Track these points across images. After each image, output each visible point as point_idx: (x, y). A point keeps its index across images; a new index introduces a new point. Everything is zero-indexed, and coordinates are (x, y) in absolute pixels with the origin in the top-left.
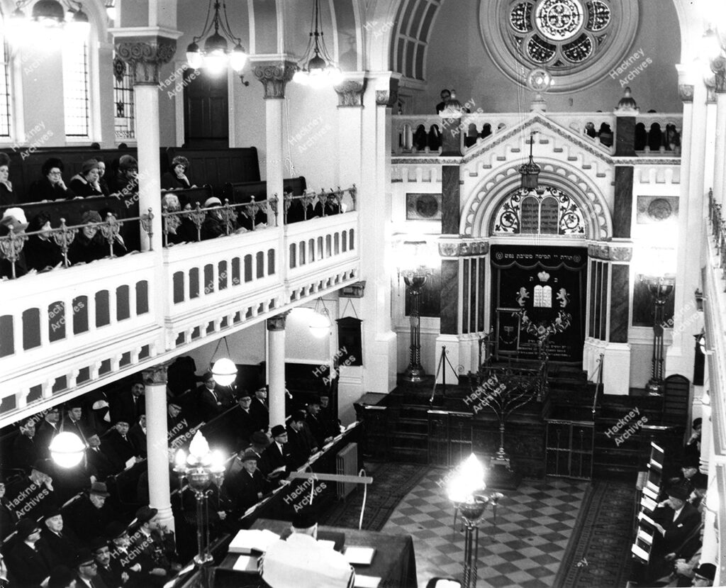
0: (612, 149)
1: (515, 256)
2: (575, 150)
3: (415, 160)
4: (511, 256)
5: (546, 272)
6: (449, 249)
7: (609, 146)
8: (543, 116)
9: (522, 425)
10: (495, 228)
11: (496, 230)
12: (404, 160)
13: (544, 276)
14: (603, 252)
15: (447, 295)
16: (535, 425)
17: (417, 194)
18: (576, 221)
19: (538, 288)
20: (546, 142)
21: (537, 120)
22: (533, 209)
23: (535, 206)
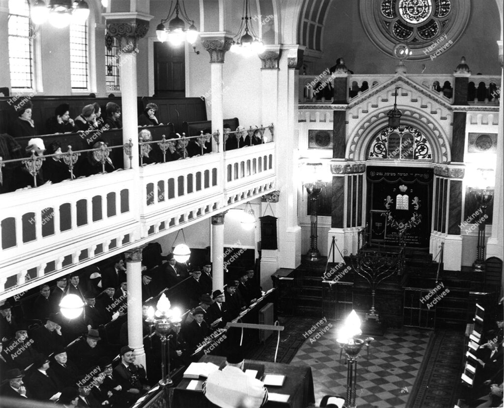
1: (384, 174)
2: (426, 101)
3: (315, 106)
4: (381, 174)
5: (405, 185)
6: (338, 169)
7: (449, 98)
8: (404, 76)
9: (387, 291)
10: (370, 154)
11: (371, 156)
12: (307, 106)
13: (403, 188)
14: (444, 172)
15: (336, 201)
16: (396, 291)
17: (316, 130)
18: (426, 150)
19: (399, 196)
20: (406, 95)
21: (400, 79)
22: (396, 141)
23: (397, 139)
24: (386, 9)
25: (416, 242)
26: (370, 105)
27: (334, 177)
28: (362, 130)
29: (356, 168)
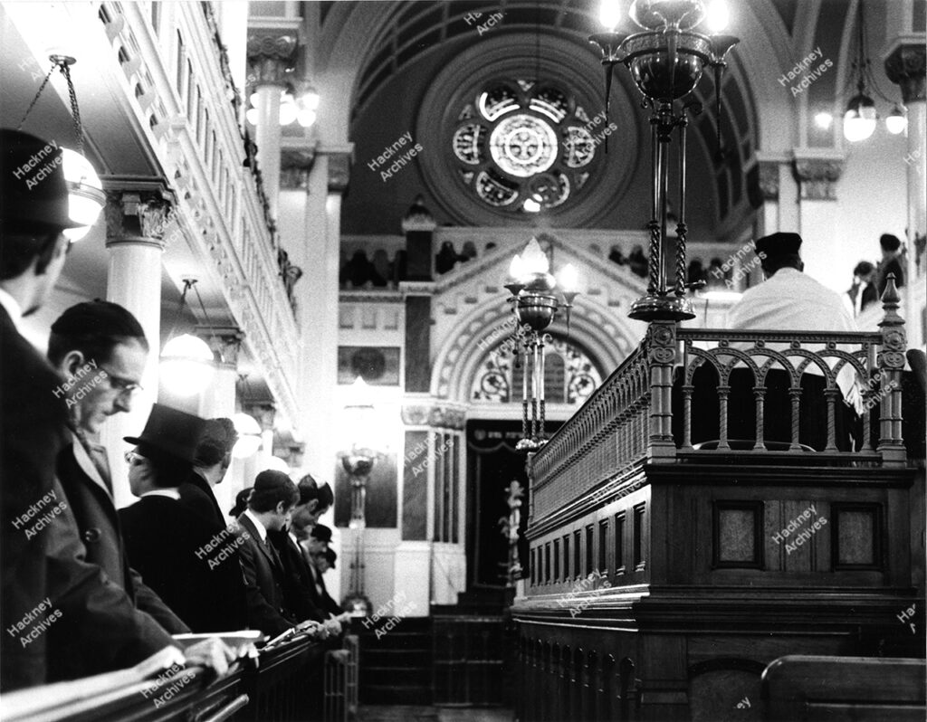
1: (504, 435)
2: (598, 281)
4: (498, 435)
6: (416, 414)
7: (642, 276)
8: (552, 233)
10: (473, 395)
11: (474, 398)
21: (544, 238)
24: (465, 148)
26: (482, 287)
27: (408, 433)
28: (465, 338)
29: (451, 418)
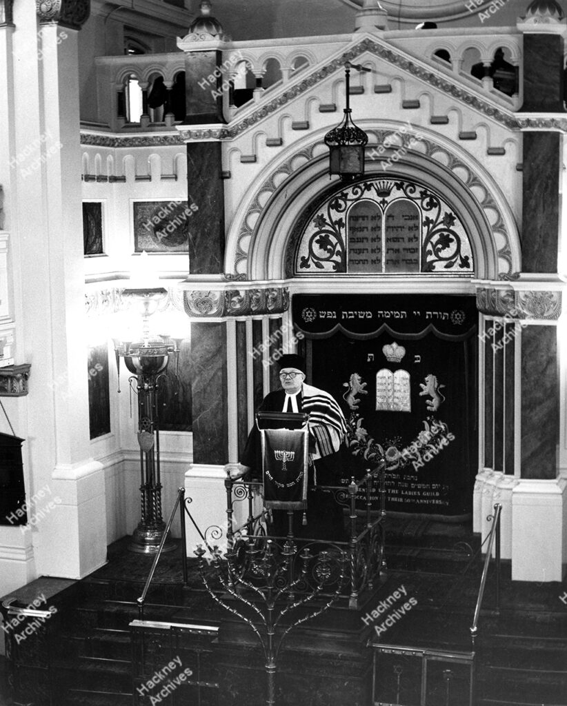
0: (517, 100)
1: (339, 315)
2: (443, 103)
3: (145, 139)
4: (331, 315)
5: (400, 344)
6: (204, 302)
7: (510, 95)
8: (378, 38)
9: (317, 656)
10: (300, 262)
11: (302, 266)
12: (126, 140)
13: (394, 351)
14: (504, 302)
15: (205, 390)
16: (344, 658)
17: (154, 203)
18: (453, 246)
19: (383, 374)
20: (386, 90)
21: (367, 46)
22: (370, 225)
23: (373, 218)
25: (436, 498)
26: (287, 123)
27: (196, 326)
28: (267, 195)
29: (258, 300)
